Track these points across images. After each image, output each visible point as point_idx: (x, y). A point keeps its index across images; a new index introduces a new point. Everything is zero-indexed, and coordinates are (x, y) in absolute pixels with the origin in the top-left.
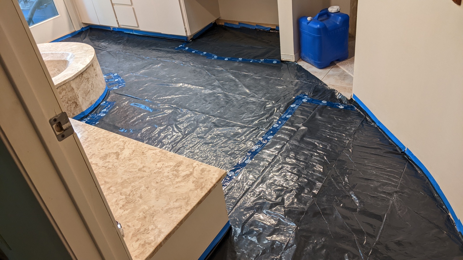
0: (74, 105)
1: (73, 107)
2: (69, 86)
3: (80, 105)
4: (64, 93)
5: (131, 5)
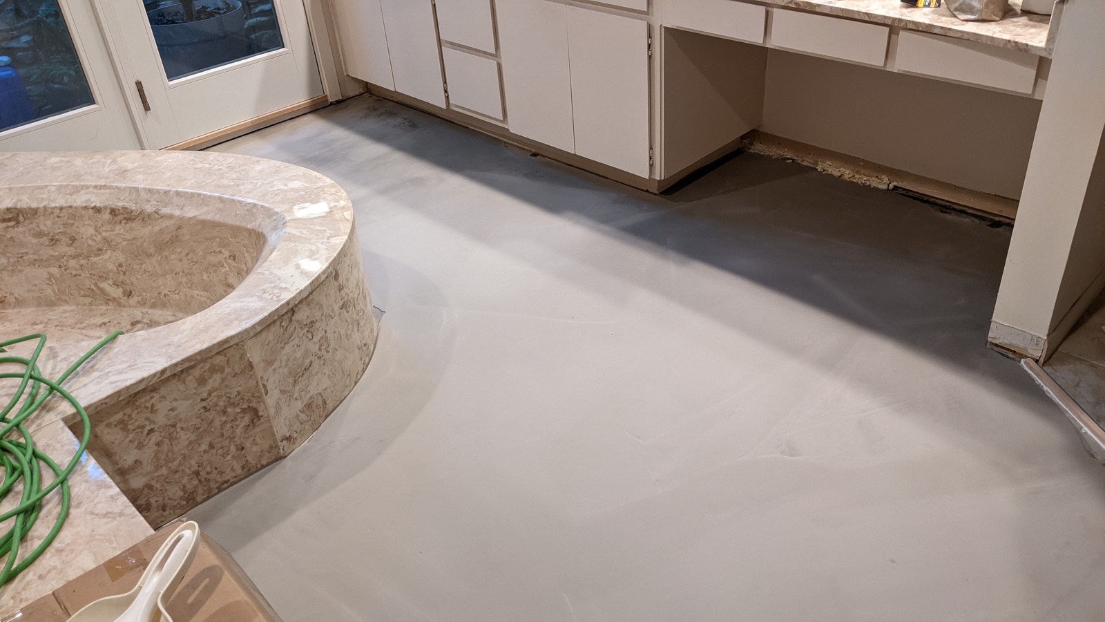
0: (247, 419)
1: (243, 424)
2: (238, 357)
3: (269, 416)
4: (214, 381)
5: (496, 55)
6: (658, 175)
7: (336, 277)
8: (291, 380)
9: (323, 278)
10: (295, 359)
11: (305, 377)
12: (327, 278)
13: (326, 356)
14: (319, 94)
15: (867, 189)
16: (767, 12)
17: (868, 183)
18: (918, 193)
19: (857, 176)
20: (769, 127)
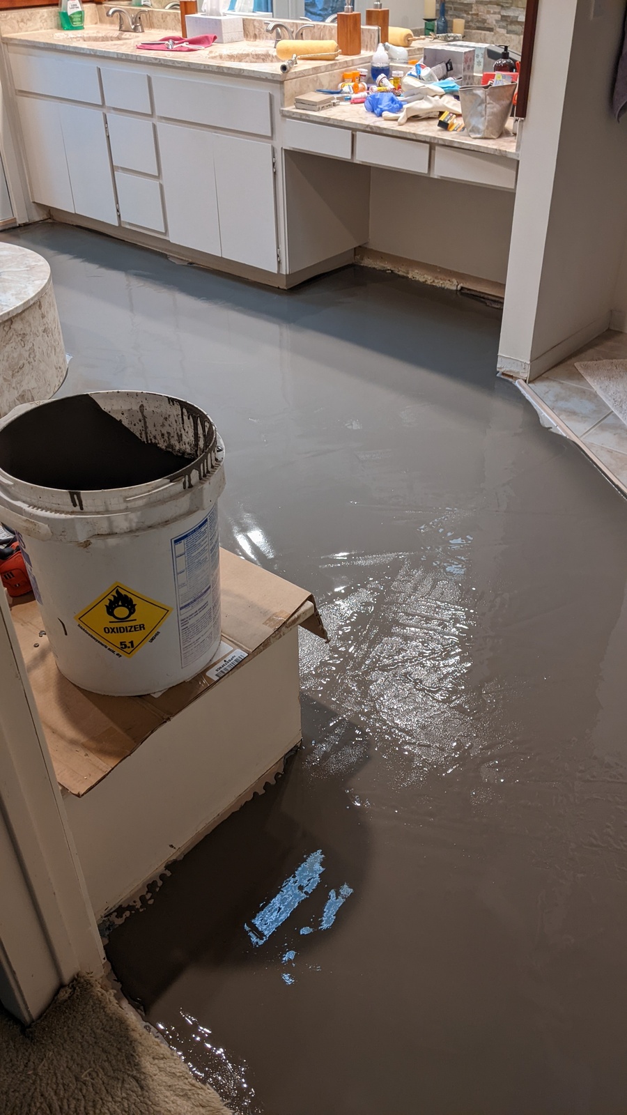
5: (158, 177)
6: (285, 270)
7: (40, 306)
8: (10, 373)
9: (31, 303)
10: (13, 358)
11: (21, 372)
12: (34, 304)
13: (33, 363)
14: (10, 217)
15: (443, 290)
16: (353, 137)
17: (443, 286)
18: (476, 291)
19: (436, 281)
20: (374, 244)
